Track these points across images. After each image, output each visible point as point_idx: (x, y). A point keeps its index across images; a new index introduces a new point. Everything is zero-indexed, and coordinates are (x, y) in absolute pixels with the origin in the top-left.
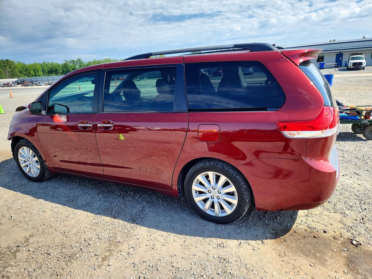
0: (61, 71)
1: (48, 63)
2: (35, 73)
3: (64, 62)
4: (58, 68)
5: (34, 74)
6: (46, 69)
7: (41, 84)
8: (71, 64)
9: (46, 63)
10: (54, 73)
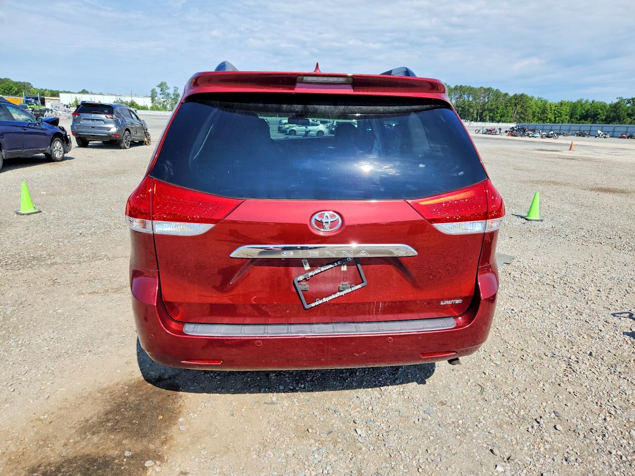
0: (604, 117)
1: (587, 102)
2: (555, 118)
3: (615, 101)
4: (600, 111)
5: (553, 119)
6: (579, 111)
7: (536, 135)
8: (628, 105)
9: (583, 101)
10: (589, 119)
